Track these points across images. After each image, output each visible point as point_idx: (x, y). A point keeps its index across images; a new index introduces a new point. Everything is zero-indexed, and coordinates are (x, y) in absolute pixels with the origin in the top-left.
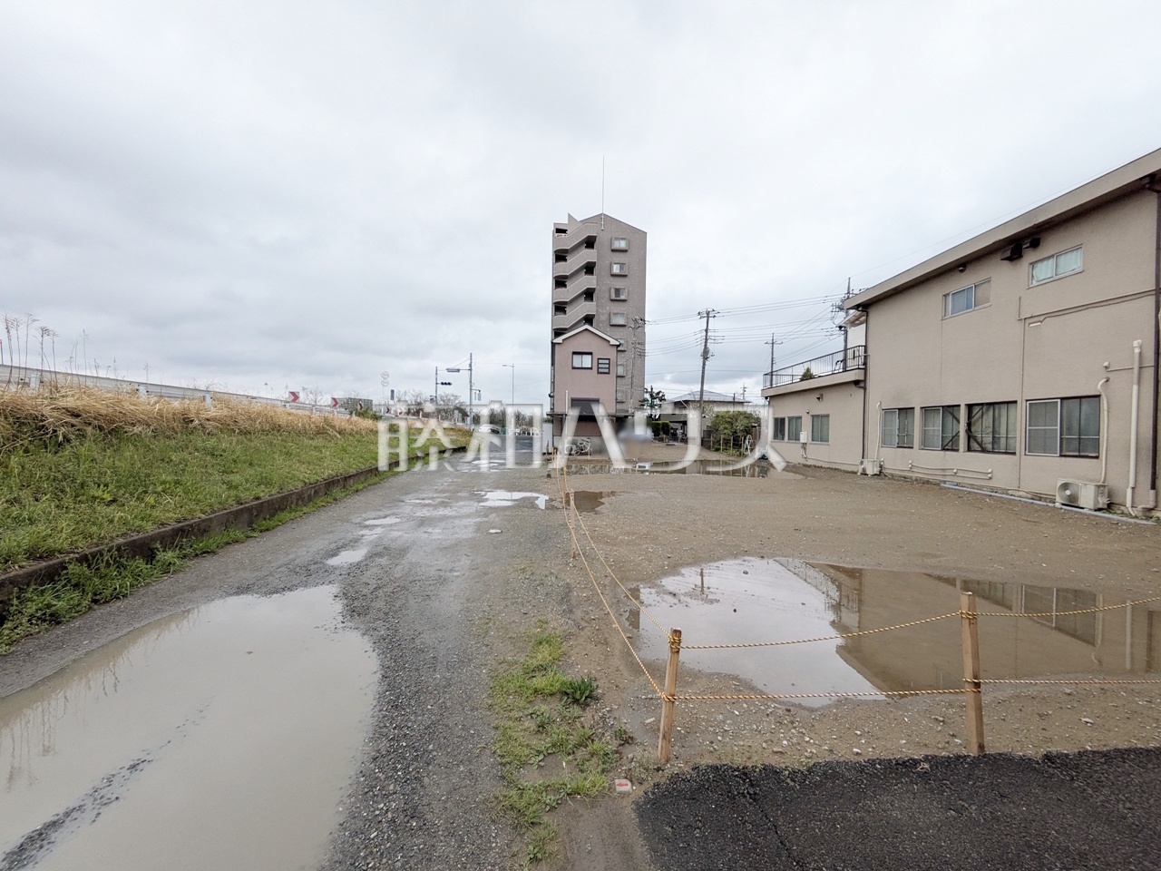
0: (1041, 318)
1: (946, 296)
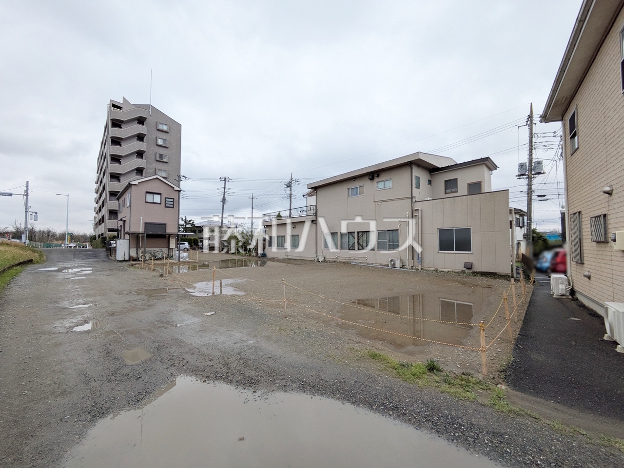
0: (381, 202)
1: (349, 189)
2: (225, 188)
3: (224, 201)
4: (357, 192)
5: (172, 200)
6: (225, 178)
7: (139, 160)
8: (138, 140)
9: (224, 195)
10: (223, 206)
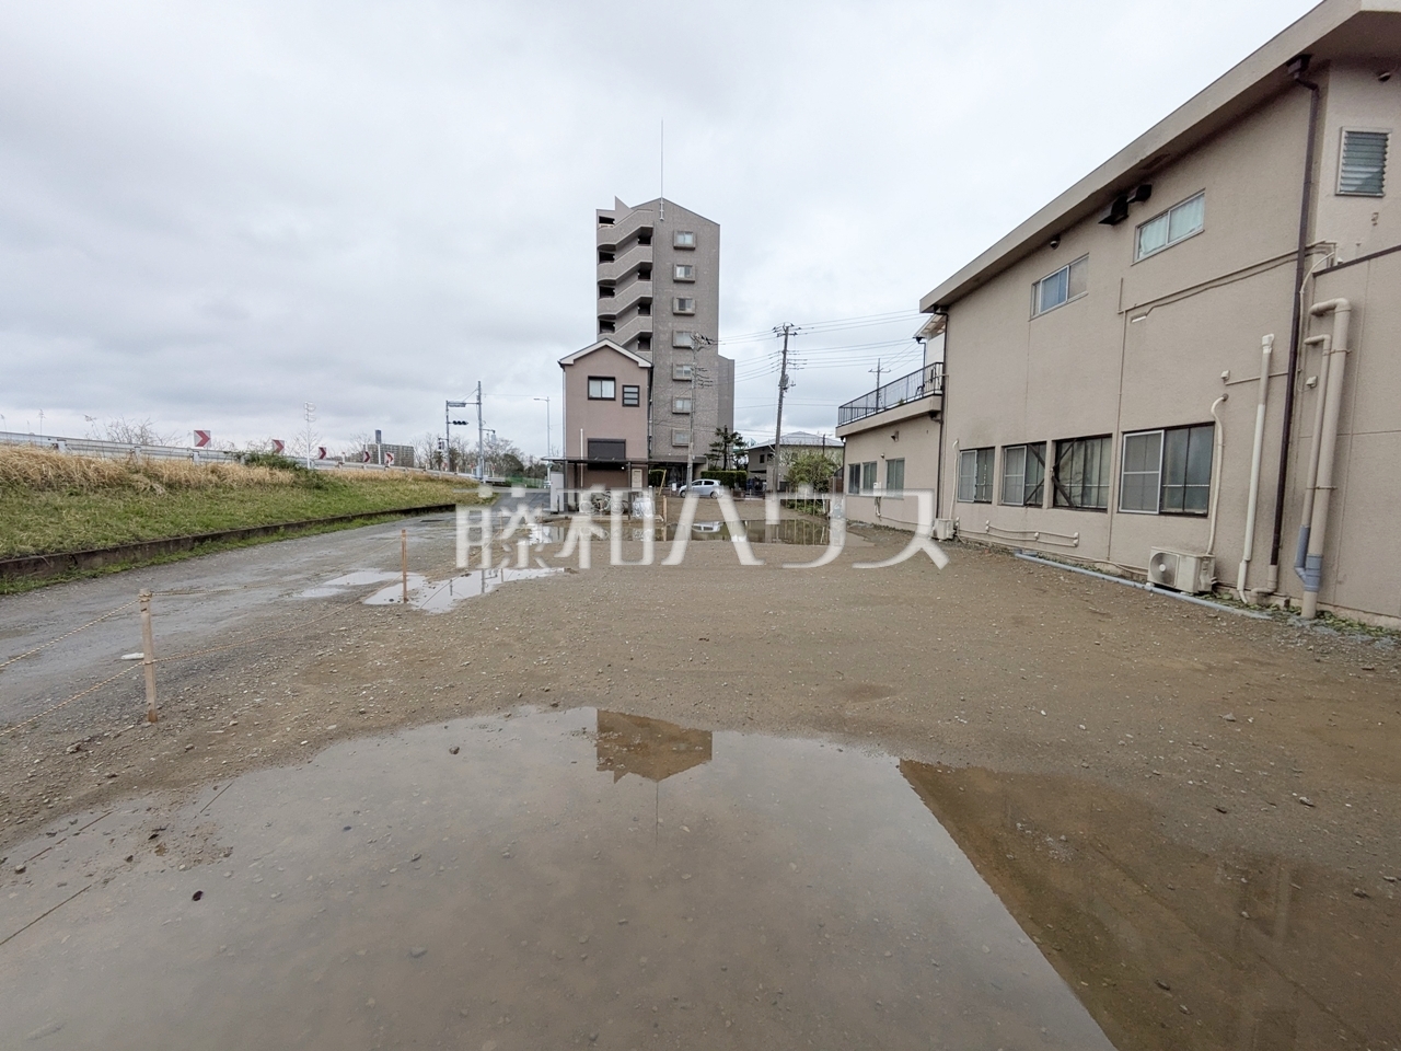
0: (1147, 309)
1: (1036, 284)
2: (784, 352)
3: (784, 384)
4: (1061, 288)
5: (636, 390)
6: (787, 330)
7: (643, 318)
8: (640, 278)
9: (784, 368)
10: (781, 396)
